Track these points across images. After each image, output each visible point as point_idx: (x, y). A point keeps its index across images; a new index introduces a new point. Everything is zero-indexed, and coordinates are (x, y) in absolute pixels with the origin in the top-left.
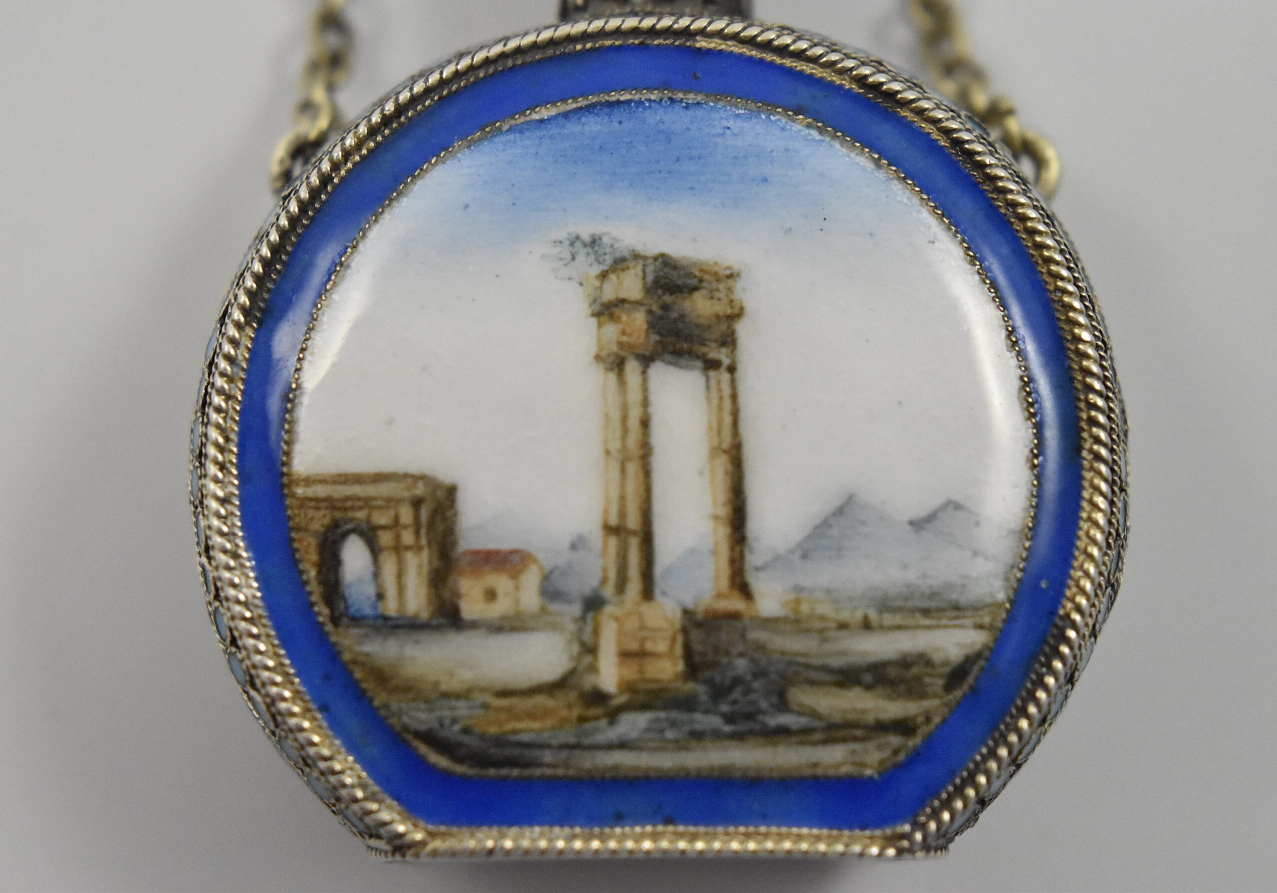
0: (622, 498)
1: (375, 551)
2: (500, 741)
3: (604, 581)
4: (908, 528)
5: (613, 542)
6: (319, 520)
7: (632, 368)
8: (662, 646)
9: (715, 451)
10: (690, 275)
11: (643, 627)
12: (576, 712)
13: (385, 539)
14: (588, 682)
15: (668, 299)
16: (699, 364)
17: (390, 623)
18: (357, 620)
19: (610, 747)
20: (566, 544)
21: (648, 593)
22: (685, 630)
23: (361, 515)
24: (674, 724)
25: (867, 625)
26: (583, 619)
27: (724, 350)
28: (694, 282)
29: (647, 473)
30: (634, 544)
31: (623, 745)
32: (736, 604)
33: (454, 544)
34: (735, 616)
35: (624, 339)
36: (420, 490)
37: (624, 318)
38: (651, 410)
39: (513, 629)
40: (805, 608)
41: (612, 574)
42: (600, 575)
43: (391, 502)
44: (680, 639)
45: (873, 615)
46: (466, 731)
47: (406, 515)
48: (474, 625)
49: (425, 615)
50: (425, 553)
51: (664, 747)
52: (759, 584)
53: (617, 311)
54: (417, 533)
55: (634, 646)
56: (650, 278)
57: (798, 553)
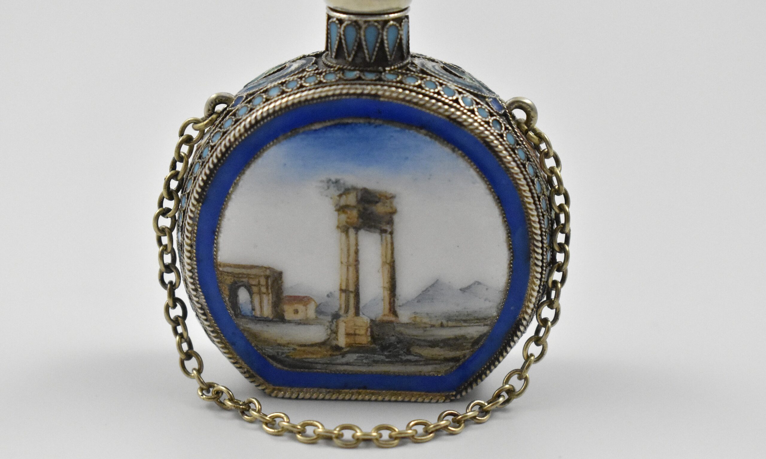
0: (347, 280)
1: (251, 293)
2: (301, 361)
3: (340, 309)
4: (459, 291)
5: (343, 295)
6: (229, 280)
7: (352, 232)
8: (363, 332)
9: (384, 263)
10: (376, 196)
11: (355, 325)
12: (329, 353)
13: (255, 289)
14: (334, 343)
15: (366, 205)
16: (378, 231)
17: (257, 319)
18: (244, 316)
19: (342, 364)
20: (326, 295)
21: (357, 313)
22: (371, 327)
23: (245, 280)
24: (367, 358)
25: (442, 326)
26: (332, 322)
27: (388, 226)
28: (377, 200)
29: (357, 271)
30: (352, 296)
31: (347, 364)
32: (392, 318)
33: (282, 293)
34: (391, 322)
35: (348, 220)
36: (268, 272)
37: (349, 212)
38: (359, 248)
39: (304, 324)
40: (418, 320)
41: (343, 306)
42: (339, 306)
43: (257, 276)
44: (369, 329)
45: (445, 322)
46: (287, 357)
47: (263, 281)
48: (289, 322)
49: (271, 317)
50: (271, 295)
51: (364, 365)
52: (400, 312)
53: (346, 210)
54: (267, 288)
55: (352, 332)
56: (359, 198)
57: (416, 301)
